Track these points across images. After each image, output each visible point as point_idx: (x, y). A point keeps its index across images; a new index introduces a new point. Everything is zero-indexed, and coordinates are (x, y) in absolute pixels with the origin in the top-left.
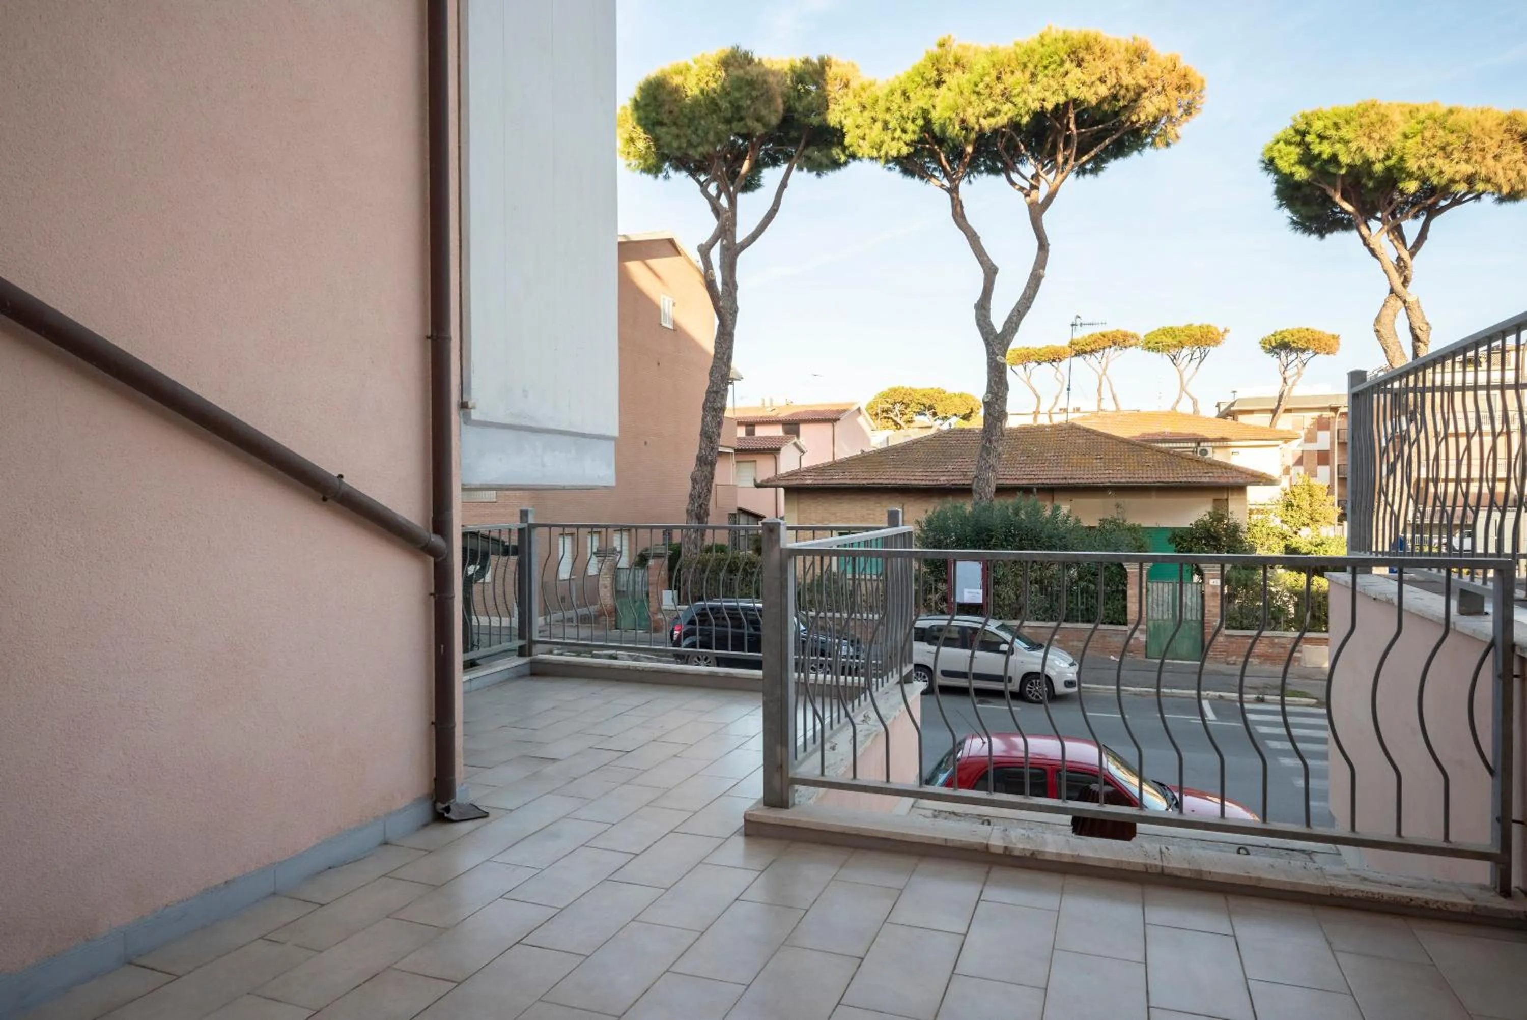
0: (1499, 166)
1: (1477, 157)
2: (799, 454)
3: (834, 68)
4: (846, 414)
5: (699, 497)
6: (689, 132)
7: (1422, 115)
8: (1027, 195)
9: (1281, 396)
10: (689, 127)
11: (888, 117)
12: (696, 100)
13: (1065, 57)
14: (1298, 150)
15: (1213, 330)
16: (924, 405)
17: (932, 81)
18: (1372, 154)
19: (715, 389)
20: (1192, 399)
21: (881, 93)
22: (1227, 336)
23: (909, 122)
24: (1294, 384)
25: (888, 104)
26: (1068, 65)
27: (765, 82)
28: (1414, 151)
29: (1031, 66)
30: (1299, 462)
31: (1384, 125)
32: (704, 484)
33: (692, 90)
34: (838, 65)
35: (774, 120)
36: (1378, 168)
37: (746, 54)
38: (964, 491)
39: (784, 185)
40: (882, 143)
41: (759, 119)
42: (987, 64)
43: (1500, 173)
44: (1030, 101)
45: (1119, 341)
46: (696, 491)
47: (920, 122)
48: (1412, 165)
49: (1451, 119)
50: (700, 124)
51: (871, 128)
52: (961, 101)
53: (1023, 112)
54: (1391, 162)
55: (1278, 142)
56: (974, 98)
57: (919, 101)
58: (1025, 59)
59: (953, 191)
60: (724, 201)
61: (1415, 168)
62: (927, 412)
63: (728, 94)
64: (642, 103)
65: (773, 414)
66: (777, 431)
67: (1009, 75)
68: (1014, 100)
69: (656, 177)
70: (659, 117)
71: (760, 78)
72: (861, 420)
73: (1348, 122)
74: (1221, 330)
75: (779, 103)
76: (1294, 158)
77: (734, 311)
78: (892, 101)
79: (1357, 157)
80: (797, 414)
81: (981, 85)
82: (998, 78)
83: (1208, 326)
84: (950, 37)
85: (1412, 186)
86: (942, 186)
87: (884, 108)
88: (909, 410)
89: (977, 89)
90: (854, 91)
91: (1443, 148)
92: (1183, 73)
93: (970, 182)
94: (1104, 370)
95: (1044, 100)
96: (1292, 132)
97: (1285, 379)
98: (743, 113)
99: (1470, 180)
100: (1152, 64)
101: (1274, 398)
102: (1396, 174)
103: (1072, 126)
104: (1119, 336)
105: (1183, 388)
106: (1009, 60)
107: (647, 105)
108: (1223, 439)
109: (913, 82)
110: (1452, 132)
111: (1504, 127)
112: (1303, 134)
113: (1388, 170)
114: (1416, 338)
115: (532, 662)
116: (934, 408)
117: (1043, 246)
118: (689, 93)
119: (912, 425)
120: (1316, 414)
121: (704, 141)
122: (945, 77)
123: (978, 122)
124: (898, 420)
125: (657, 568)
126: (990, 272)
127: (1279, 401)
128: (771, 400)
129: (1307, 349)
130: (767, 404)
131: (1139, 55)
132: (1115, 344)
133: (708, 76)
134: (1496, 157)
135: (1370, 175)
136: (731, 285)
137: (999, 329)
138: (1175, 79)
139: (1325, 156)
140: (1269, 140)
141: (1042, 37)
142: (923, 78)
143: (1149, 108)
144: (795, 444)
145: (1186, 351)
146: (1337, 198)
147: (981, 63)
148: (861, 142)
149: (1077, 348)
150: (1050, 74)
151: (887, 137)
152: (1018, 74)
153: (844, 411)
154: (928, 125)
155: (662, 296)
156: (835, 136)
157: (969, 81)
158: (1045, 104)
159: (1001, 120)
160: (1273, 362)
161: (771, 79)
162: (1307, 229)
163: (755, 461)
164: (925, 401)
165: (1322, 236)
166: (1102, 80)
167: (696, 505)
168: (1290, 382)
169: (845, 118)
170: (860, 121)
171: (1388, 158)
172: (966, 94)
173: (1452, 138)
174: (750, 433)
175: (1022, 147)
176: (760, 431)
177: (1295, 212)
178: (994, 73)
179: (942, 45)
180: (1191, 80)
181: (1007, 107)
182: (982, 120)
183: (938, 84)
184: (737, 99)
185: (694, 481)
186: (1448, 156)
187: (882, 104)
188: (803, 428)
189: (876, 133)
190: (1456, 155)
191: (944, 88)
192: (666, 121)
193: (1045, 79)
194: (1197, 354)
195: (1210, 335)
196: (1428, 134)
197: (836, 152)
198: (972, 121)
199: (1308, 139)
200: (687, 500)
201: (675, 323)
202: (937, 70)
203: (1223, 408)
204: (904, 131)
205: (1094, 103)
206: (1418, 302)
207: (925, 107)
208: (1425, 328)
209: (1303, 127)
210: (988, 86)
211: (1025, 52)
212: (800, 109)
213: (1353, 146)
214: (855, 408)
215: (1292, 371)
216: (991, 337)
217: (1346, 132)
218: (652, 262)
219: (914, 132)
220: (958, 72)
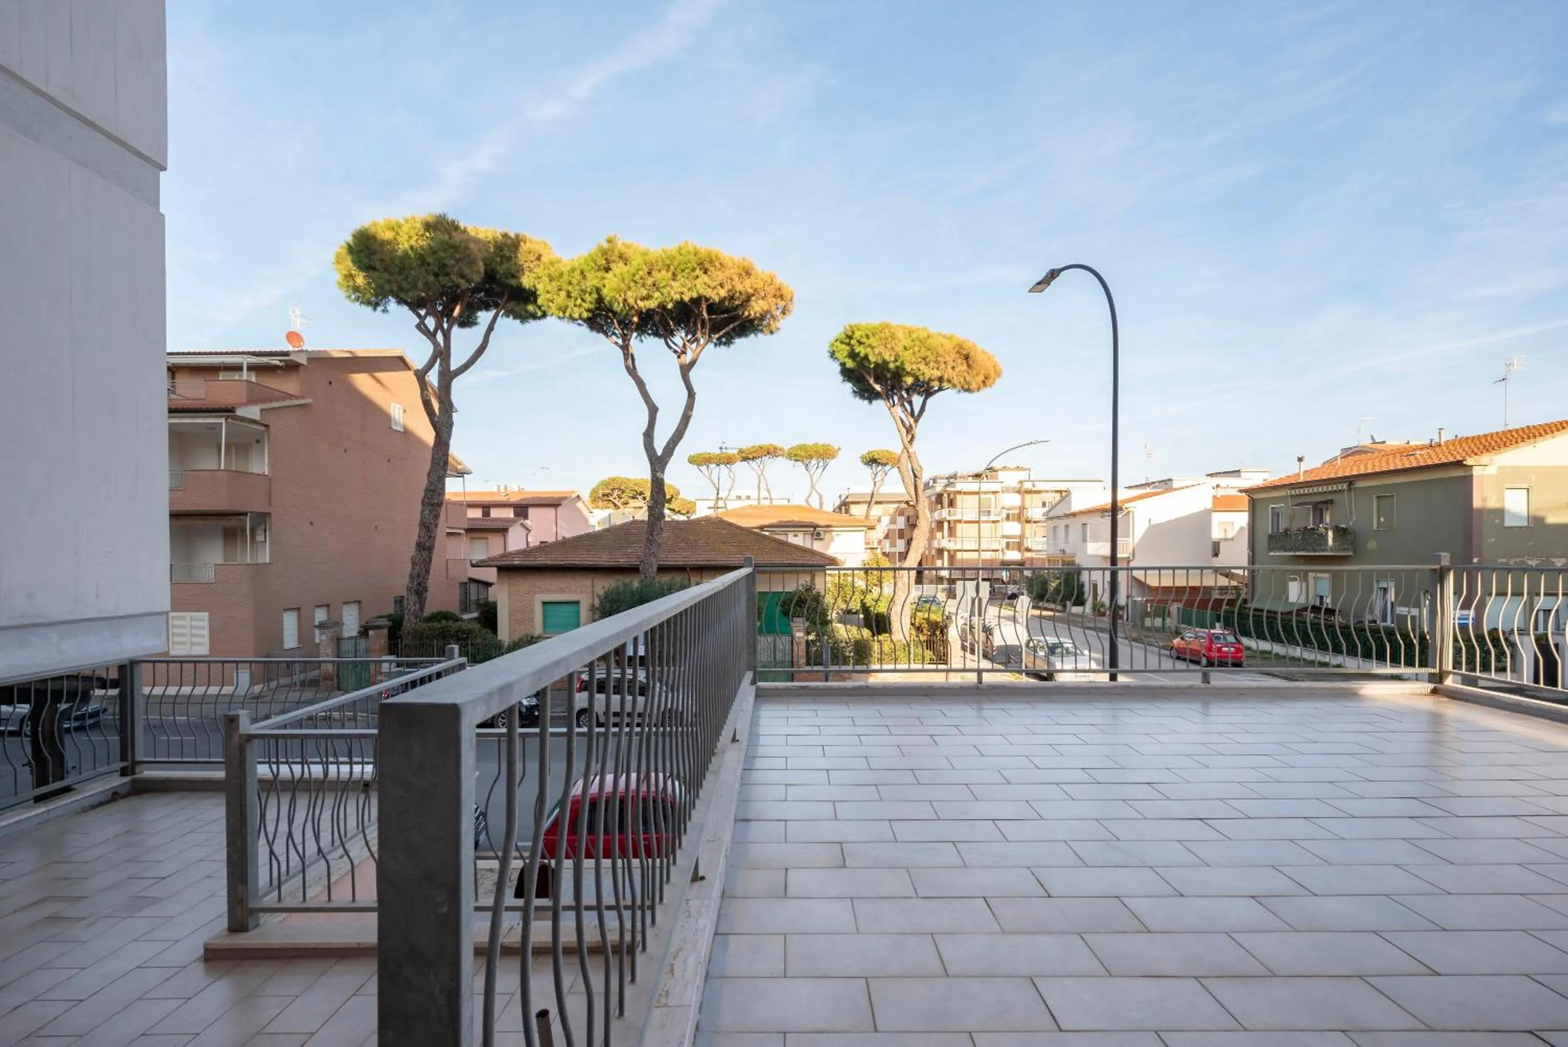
0: (955, 373)
1: (943, 366)
2: (526, 532)
3: (528, 244)
4: (566, 502)
5: (419, 576)
6: (400, 279)
7: (914, 336)
8: (679, 357)
9: (873, 494)
10: (400, 274)
11: (570, 288)
12: (406, 253)
13: (695, 266)
14: (848, 348)
15: (830, 448)
16: (636, 491)
17: (602, 267)
18: (887, 357)
19: (432, 488)
20: (819, 494)
21: (566, 269)
22: (840, 453)
23: (587, 295)
24: (880, 485)
25: (571, 279)
26: (698, 272)
27: (467, 248)
28: (909, 359)
29: (672, 268)
30: (887, 537)
31: (894, 339)
32: (422, 566)
33: (403, 245)
34: (531, 241)
35: (477, 278)
36: (892, 366)
37: (453, 222)
38: (632, 570)
39: (491, 328)
40: (567, 307)
41: (463, 276)
42: (641, 262)
43: (955, 378)
44: (672, 293)
45: (771, 452)
46: (416, 571)
47: (595, 296)
48: (908, 367)
49: (929, 341)
50: (410, 274)
51: (558, 295)
52: (623, 286)
53: (668, 300)
54: (898, 364)
55: (837, 341)
56: (632, 284)
57: (592, 281)
58: (668, 262)
59: (625, 348)
60: (440, 337)
61: (909, 370)
62: (638, 497)
63: (435, 253)
64: (355, 250)
65: (505, 499)
66: (510, 513)
67: (657, 272)
68: (661, 290)
69: (375, 309)
70: (371, 263)
71: (462, 244)
72: (580, 505)
73: (874, 335)
74: (836, 448)
75: (481, 266)
76: (845, 353)
77: (450, 425)
78: (573, 277)
79: (879, 358)
80: (527, 499)
81: (637, 277)
82: (649, 273)
83: (828, 445)
84: (615, 236)
85: (909, 380)
86: (616, 343)
87: (567, 282)
88: (625, 494)
89: (635, 278)
90: (544, 264)
91: (924, 359)
92: (777, 287)
93: (642, 341)
94: (762, 472)
95: (682, 293)
96: (844, 336)
97: (875, 483)
98: (448, 270)
99: (940, 379)
100: (757, 279)
101: (868, 494)
102: (900, 371)
103: (705, 314)
104: (771, 448)
105: (813, 487)
106: (657, 261)
107: (359, 252)
108: (828, 526)
109: (588, 265)
110: (928, 350)
111: (956, 349)
112: (850, 338)
113: (897, 368)
114: (915, 476)
115: (134, 781)
116: (643, 494)
117: (691, 395)
118: (401, 246)
119: (628, 506)
120: (896, 506)
121: (415, 287)
122: (612, 265)
123: (636, 302)
124: (616, 502)
125: (379, 638)
126: (653, 410)
127: (872, 497)
128: (506, 487)
129: (887, 464)
130: (502, 489)
131: (747, 272)
132: (768, 454)
133: (417, 235)
134: (953, 368)
135: (888, 370)
136: (447, 403)
137: (659, 453)
138: (771, 290)
139: (862, 355)
140: (833, 339)
141: (680, 248)
142: (595, 264)
143: (756, 307)
144: (522, 524)
145: (814, 462)
146: (872, 381)
147: (637, 261)
148: (551, 304)
149: (744, 455)
150: (686, 276)
151: (571, 304)
152: (664, 272)
153: (565, 498)
154: (600, 300)
155: (393, 404)
156: (530, 296)
157: (628, 272)
158: (683, 296)
159: (652, 304)
160: (867, 470)
161: (472, 246)
162: (862, 397)
163: (487, 538)
164: (636, 488)
165: (870, 402)
166: (722, 285)
167: (415, 583)
168: (878, 485)
169: (539, 283)
170: (549, 288)
171: (896, 361)
172: (626, 281)
173: (929, 353)
174: (486, 514)
175: (671, 323)
176: (495, 513)
177: (854, 385)
178: (646, 270)
179: (609, 241)
180: (784, 292)
181: (657, 294)
182: (639, 302)
183: (607, 270)
184: (443, 258)
185: (414, 563)
186: (927, 364)
187: (565, 277)
188: (531, 511)
189: (561, 298)
190: (932, 364)
191: (611, 274)
192: (378, 267)
193: (683, 279)
194: (821, 464)
195: (829, 452)
196: (916, 349)
197: (531, 308)
198: (631, 301)
199: (853, 342)
200: (407, 579)
201: (405, 428)
202: (606, 259)
203: (843, 498)
204: (583, 300)
205: (717, 300)
206: (915, 453)
207: (598, 285)
208: (919, 470)
209: (850, 333)
210: (642, 278)
211: (668, 258)
212: (501, 272)
213: (876, 351)
214: (574, 496)
215: (878, 478)
216: (654, 458)
217: (872, 341)
218: (379, 375)
219: (591, 303)
220: (621, 264)
